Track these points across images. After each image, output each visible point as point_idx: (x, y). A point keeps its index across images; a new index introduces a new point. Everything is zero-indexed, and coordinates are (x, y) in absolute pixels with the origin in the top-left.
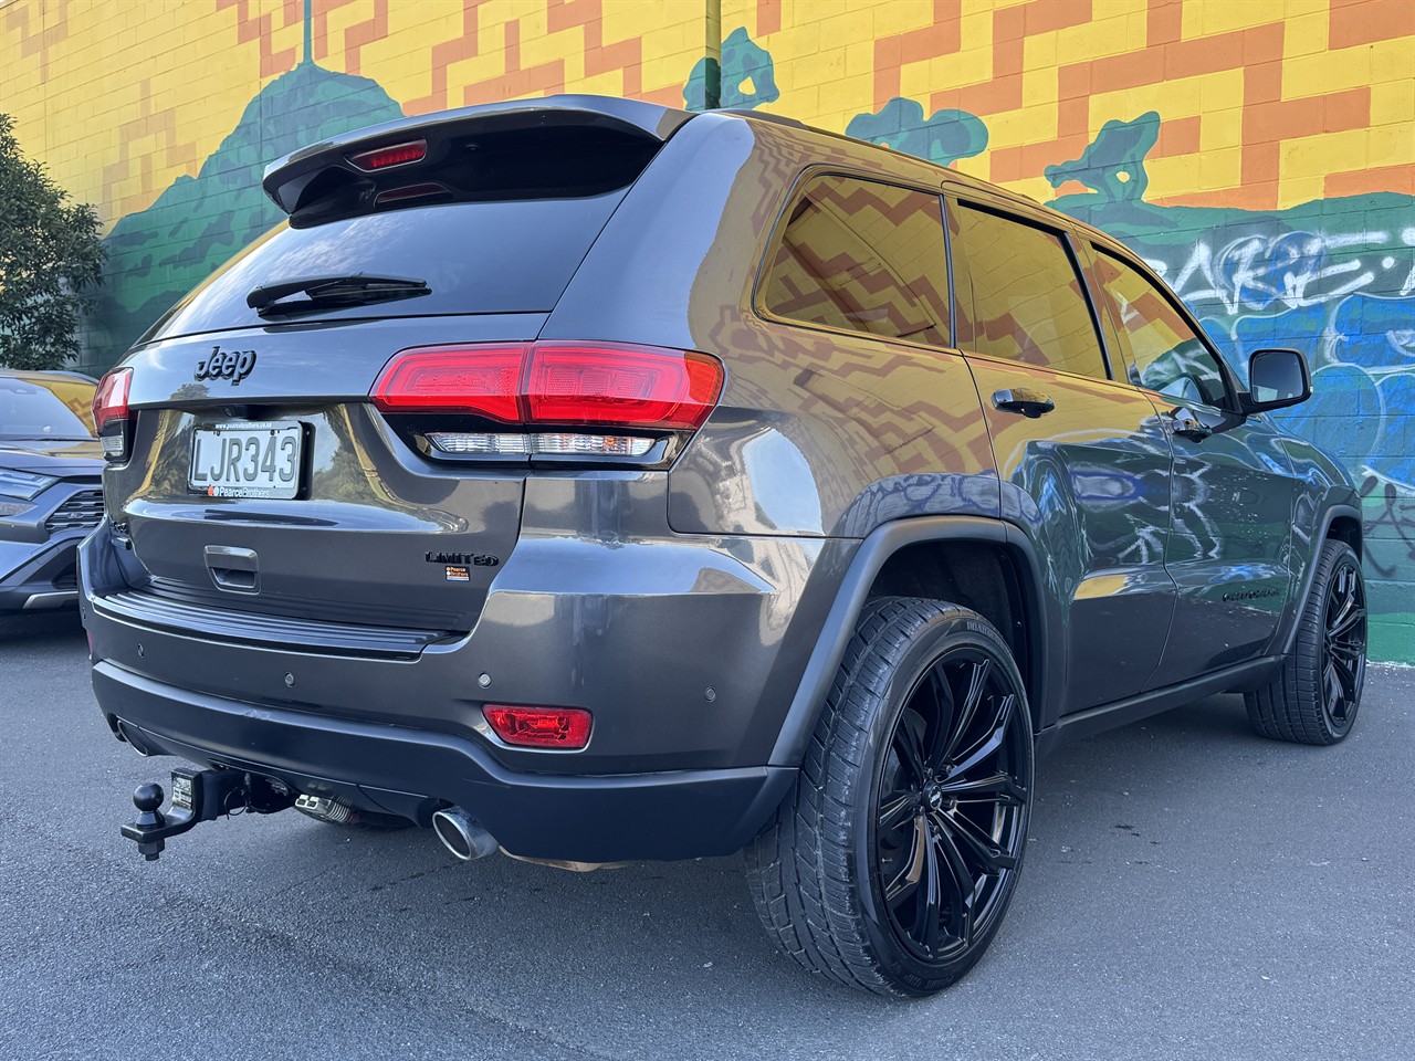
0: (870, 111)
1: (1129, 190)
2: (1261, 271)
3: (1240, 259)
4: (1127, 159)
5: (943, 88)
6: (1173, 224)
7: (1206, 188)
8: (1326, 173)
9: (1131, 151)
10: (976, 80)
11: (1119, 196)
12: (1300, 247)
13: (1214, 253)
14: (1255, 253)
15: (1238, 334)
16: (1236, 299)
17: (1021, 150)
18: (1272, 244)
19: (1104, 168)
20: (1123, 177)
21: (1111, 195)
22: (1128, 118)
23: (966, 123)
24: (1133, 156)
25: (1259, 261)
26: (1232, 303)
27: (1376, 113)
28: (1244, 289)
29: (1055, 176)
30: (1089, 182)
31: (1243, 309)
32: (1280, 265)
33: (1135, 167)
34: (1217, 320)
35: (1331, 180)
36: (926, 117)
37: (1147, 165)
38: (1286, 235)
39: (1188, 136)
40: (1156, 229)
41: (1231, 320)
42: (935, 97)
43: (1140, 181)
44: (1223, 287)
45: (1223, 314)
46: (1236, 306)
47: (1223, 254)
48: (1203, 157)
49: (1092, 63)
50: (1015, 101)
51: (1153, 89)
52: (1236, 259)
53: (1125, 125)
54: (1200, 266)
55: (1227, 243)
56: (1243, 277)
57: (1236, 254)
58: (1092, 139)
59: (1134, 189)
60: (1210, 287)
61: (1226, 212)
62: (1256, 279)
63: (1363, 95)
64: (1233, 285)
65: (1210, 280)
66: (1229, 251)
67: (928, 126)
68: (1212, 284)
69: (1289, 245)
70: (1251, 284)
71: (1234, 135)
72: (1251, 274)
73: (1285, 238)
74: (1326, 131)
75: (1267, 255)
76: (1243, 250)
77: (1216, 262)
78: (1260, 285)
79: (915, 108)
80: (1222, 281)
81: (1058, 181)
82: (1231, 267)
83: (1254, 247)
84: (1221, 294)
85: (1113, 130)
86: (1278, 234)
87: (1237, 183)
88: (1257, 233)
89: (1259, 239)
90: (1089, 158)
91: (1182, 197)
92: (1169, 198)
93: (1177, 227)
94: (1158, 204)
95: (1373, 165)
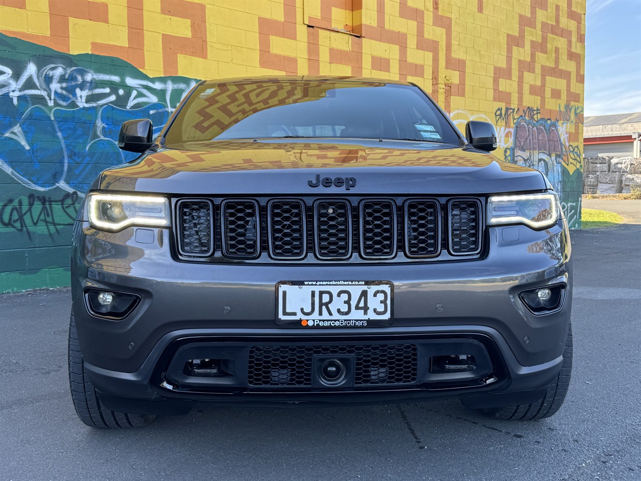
2: (64, 85)
3: (53, 76)
6: (14, 48)
7: (31, 31)
8: (91, 41)
12: (82, 76)
13: (39, 69)
14: (61, 74)
15: (55, 117)
16: (53, 97)
18: (69, 71)
25: (62, 79)
26: (50, 99)
27: (111, 17)
28: (56, 93)
31: (56, 104)
32: (73, 83)
34: (43, 108)
35: (94, 45)
38: (75, 68)
40: (3, 48)
41: (50, 109)
44: (45, 90)
45: (46, 105)
46: (52, 101)
47: (43, 71)
48: (29, 13)
52: (51, 75)
54: (31, 75)
55: (45, 66)
56: (55, 86)
57: (51, 73)
60: (38, 89)
61: (44, 48)
62: (62, 88)
63: (105, 7)
64: (50, 90)
65: (38, 85)
66: (46, 70)
68: (39, 87)
69: (77, 73)
70: (59, 91)
71: (44, 6)
72: (59, 85)
73: (75, 70)
74: (90, 19)
75: (67, 76)
76: (54, 71)
77: (40, 75)
78: (64, 92)
80: (44, 86)
82: (48, 80)
83: (59, 71)
84: (44, 94)
86: (71, 67)
87: (48, 33)
88: (60, 64)
89: (62, 67)
91: (18, 33)
92: (10, 32)
93: (16, 49)
94: (4, 33)
95: (111, 43)
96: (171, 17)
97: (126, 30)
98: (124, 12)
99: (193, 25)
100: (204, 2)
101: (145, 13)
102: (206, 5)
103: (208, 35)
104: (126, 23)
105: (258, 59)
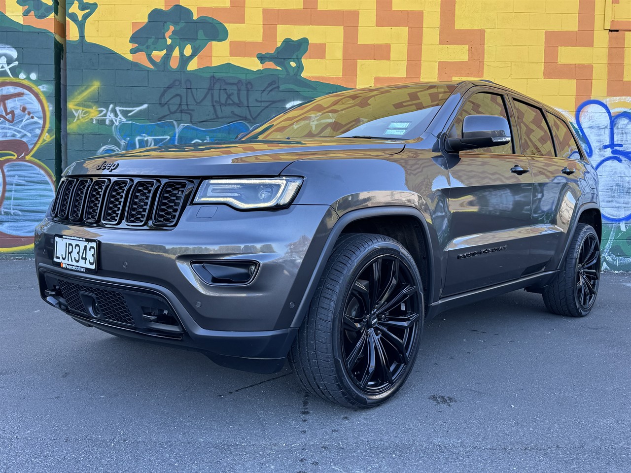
0: (163, 8)
1: (295, 71)
4: (294, 57)
5: (204, 5)
6: (315, 89)
7: (328, 75)
8: (374, 76)
9: (296, 53)
10: (222, 6)
11: (292, 73)
17: (245, 44)
19: (284, 59)
20: (293, 64)
21: (287, 72)
22: (295, 39)
23: (216, 25)
24: (297, 56)
27: (393, 55)
29: (262, 58)
30: (278, 64)
33: (298, 61)
35: (377, 79)
36: (195, 18)
37: (304, 61)
39: (321, 52)
40: (307, 90)
42: (199, 9)
43: (300, 68)
48: (327, 62)
49: (278, 10)
50: (241, 19)
51: (306, 28)
53: (293, 41)
58: (279, 45)
59: (298, 70)
63: (387, 47)
67: (196, 22)
71: (339, 54)
74: (375, 59)
79: (188, 12)
81: (263, 61)
85: (287, 42)
87: (341, 75)
90: (278, 53)
91: (319, 77)
92: (313, 77)
93: (316, 90)
94: (308, 79)
95: (391, 76)
96: (448, 46)
97: (405, 63)
98: (404, 48)
99: (470, 50)
100: (483, 28)
101: (423, 47)
102: (486, 30)
103: (485, 55)
104: (405, 57)
105: (543, 71)
